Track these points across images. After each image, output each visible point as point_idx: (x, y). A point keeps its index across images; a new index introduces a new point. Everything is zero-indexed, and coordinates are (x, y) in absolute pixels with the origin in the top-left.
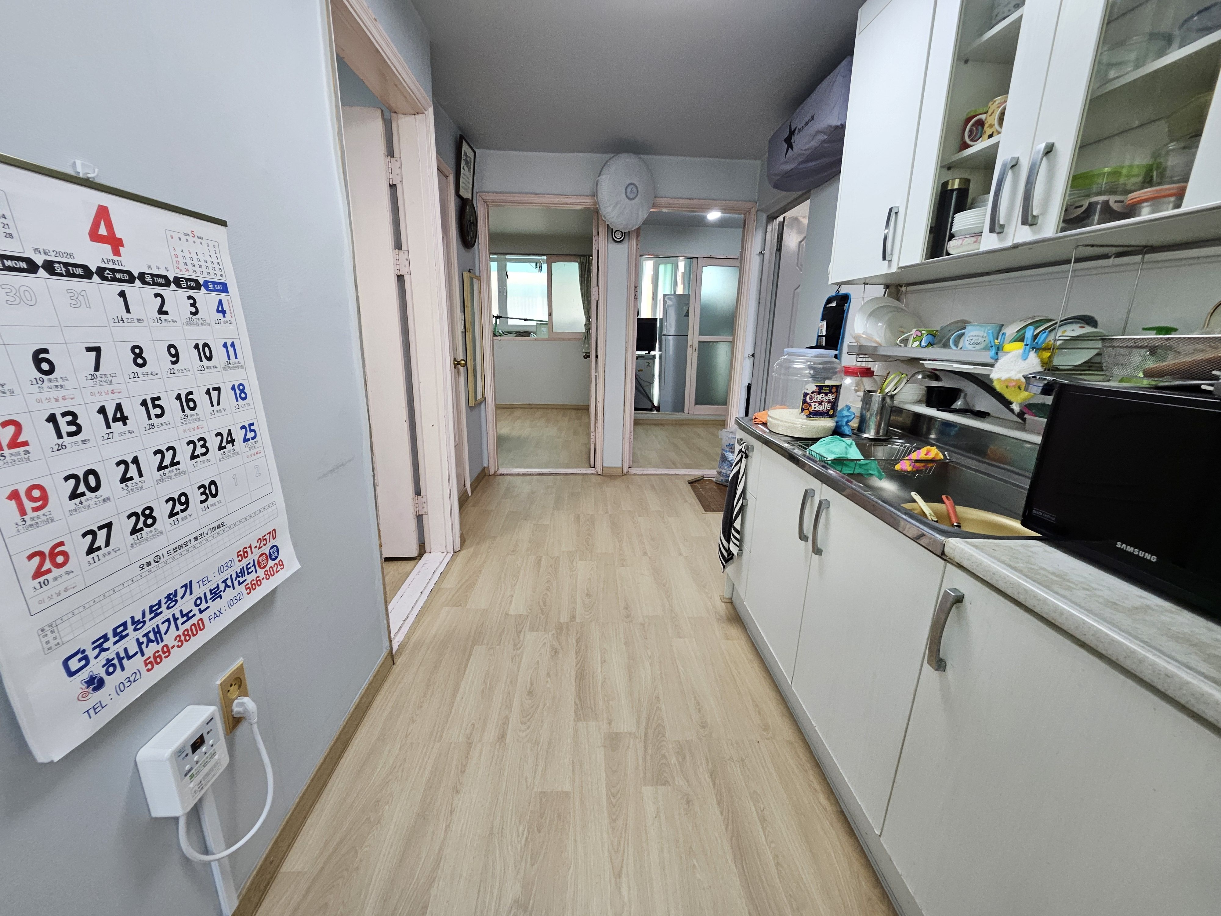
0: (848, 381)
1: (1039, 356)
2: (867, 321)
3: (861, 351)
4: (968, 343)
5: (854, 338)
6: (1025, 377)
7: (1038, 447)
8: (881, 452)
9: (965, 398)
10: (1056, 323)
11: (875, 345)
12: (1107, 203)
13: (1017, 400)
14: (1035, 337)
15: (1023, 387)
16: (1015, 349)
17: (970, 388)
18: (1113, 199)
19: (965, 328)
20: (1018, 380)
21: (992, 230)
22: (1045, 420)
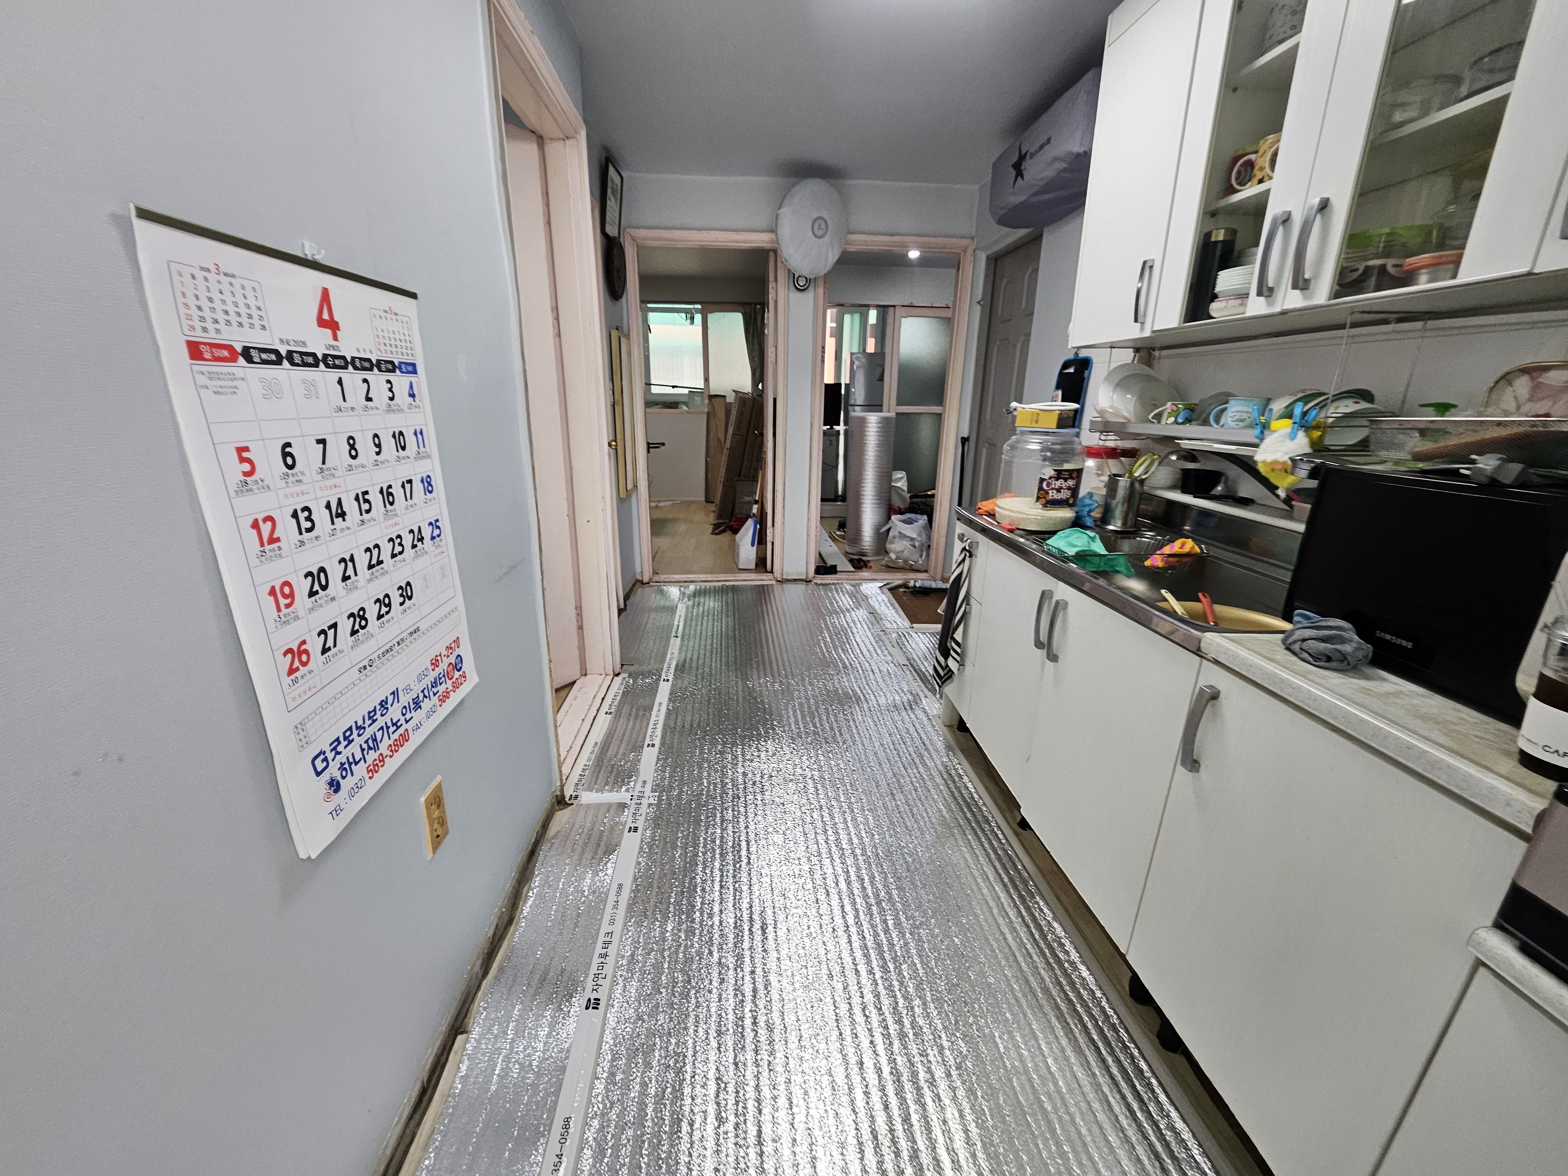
0: (1090, 463)
1: (1308, 436)
2: (1114, 391)
3: (1105, 427)
4: (1230, 419)
5: (1098, 412)
6: (1291, 459)
7: (1301, 536)
8: (1126, 546)
9: (1226, 483)
10: (1327, 399)
11: (1123, 421)
12: (1383, 267)
13: (1284, 483)
14: (1305, 414)
15: (1289, 470)
16: (1283, 427)
17: (1233, 471)
18: (1390, 263)
19: (1227, 402)
20: (1284, 463)
21: (1260, 293)
22: (1309, 506)
